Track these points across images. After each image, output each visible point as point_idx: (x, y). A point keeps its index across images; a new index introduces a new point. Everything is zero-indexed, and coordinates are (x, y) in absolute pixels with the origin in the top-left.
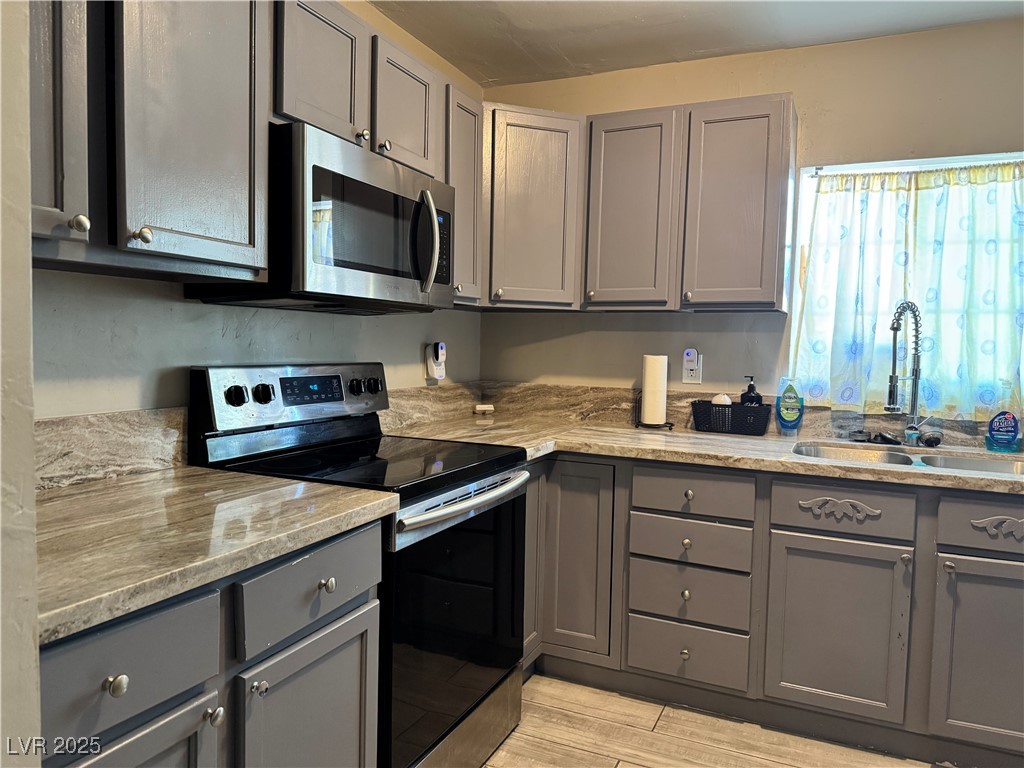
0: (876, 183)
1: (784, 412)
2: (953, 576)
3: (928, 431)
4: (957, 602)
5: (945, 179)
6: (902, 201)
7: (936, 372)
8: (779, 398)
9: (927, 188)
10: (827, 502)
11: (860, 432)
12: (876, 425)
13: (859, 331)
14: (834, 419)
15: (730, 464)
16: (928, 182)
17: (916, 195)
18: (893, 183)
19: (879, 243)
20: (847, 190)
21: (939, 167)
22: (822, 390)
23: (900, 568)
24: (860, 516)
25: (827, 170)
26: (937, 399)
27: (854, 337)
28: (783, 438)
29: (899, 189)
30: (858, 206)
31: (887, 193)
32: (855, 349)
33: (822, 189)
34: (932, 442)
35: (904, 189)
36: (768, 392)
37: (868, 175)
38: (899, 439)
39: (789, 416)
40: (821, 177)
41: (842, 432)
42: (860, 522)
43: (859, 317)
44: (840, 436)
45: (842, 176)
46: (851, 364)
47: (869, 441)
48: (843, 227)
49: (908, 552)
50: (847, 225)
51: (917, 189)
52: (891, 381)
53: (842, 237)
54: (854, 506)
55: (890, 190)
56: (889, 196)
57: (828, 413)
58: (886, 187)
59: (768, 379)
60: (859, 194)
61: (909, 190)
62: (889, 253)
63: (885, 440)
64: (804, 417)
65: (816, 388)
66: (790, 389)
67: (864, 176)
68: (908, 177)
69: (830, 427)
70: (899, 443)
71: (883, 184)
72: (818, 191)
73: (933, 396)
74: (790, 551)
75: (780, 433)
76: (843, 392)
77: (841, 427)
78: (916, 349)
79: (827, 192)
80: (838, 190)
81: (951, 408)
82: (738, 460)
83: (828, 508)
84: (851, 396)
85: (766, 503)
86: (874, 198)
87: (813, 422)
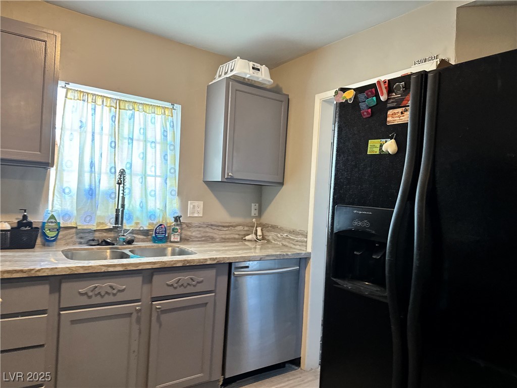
0: (99, 101)
1: (48, 232)
2: (160, 312)
3: (128, 237)
4: (160, 325)
5: (133, 107)
6: (113, 114)
7: (131, 206)
8: (44, 223)
9: (124, 109)
10: (96, 287)
11: (93, 240)
12: (101, 235)
13: (93, 183)
14: (77, 234)
15: (33, 274)
16: (125, 106)
17: (119, 111)
18: (109, 102)
19: (101, 134)
20: (84, 101)
21: (130, 100)
22: (70, 217)
23: (134, 316)
24: (115, 292)
25: (72, 86)
26: (132, 219)
27: (90, 185)
28: (47, 249)
29: (111, 106)
30: (90, 112)
31: (105, 107)
32: (91, 193)
33: (68, 96)
34: (130, 242)
35: (113, 107)
36: (36, 219)
37: (95, 94)
38: (113, 242)
39: (51, 234)
40: (68, 89)
41: (82, 241)
42: (114, 295)
43: (93, 174)
44: (81, 243)
45: (80, 91)
46: (89, 201)
47: (98, 245)
48: (81, 121)
49: (138, 306)
50: (84, 121)
51: (120, 109)
52: (116, 212)
53: (81, 127)
54: (111, 287)
55: (106, 106)
56: (106, 109)
57: (74, 230)
58: (105, 104)
59: (35, 210)
60: (90, 105)
61: (116, 108)
62: (106, 140)
63: (108, 244)
64: (60, 234)
65: (66, 215)
66: (53, 217)
67: (93, 95)
68: (115, 101)
69: (75, 239)
70: (114, 244)
71: (103, 101)
72: (66, 97)
73: (130, 218)
74: (73, 322)
75: (44, 245)
76: (85, 218)
77: (81, 238)
78: (123, 194)
79: (71, 99)
80: (78, 99)
81: (137, 224)
82: (39, 270)
83: (97, 291)
84: (90, 220)
85: (57, 295)
86: (98, 109)
87: (65, 236)
